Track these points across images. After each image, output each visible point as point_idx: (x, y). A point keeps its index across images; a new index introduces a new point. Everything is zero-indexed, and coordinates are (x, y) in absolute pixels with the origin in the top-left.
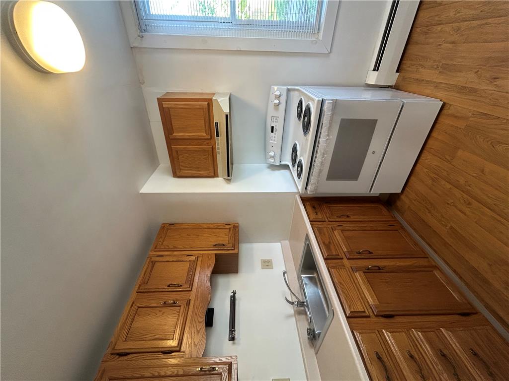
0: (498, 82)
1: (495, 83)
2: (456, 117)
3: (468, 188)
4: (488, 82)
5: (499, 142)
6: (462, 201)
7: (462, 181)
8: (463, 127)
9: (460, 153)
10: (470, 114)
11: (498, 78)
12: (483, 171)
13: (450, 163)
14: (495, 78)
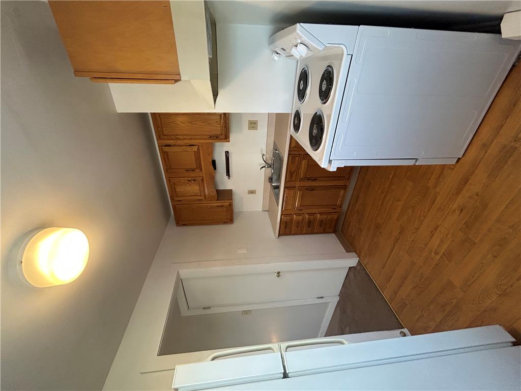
0: (457, 213)
1: (457, 210)
2: (439, 177)
3: (390, 192)
4: (461, 204)
5: (413, 211)
6: (384, 187)
7: (393, 187)
8: (428, 185)
9: (411, 184)
10: (437, 190)
11: (461, 212)
12: (399, 200)
13: (404, 177)
14: (462, 210)
